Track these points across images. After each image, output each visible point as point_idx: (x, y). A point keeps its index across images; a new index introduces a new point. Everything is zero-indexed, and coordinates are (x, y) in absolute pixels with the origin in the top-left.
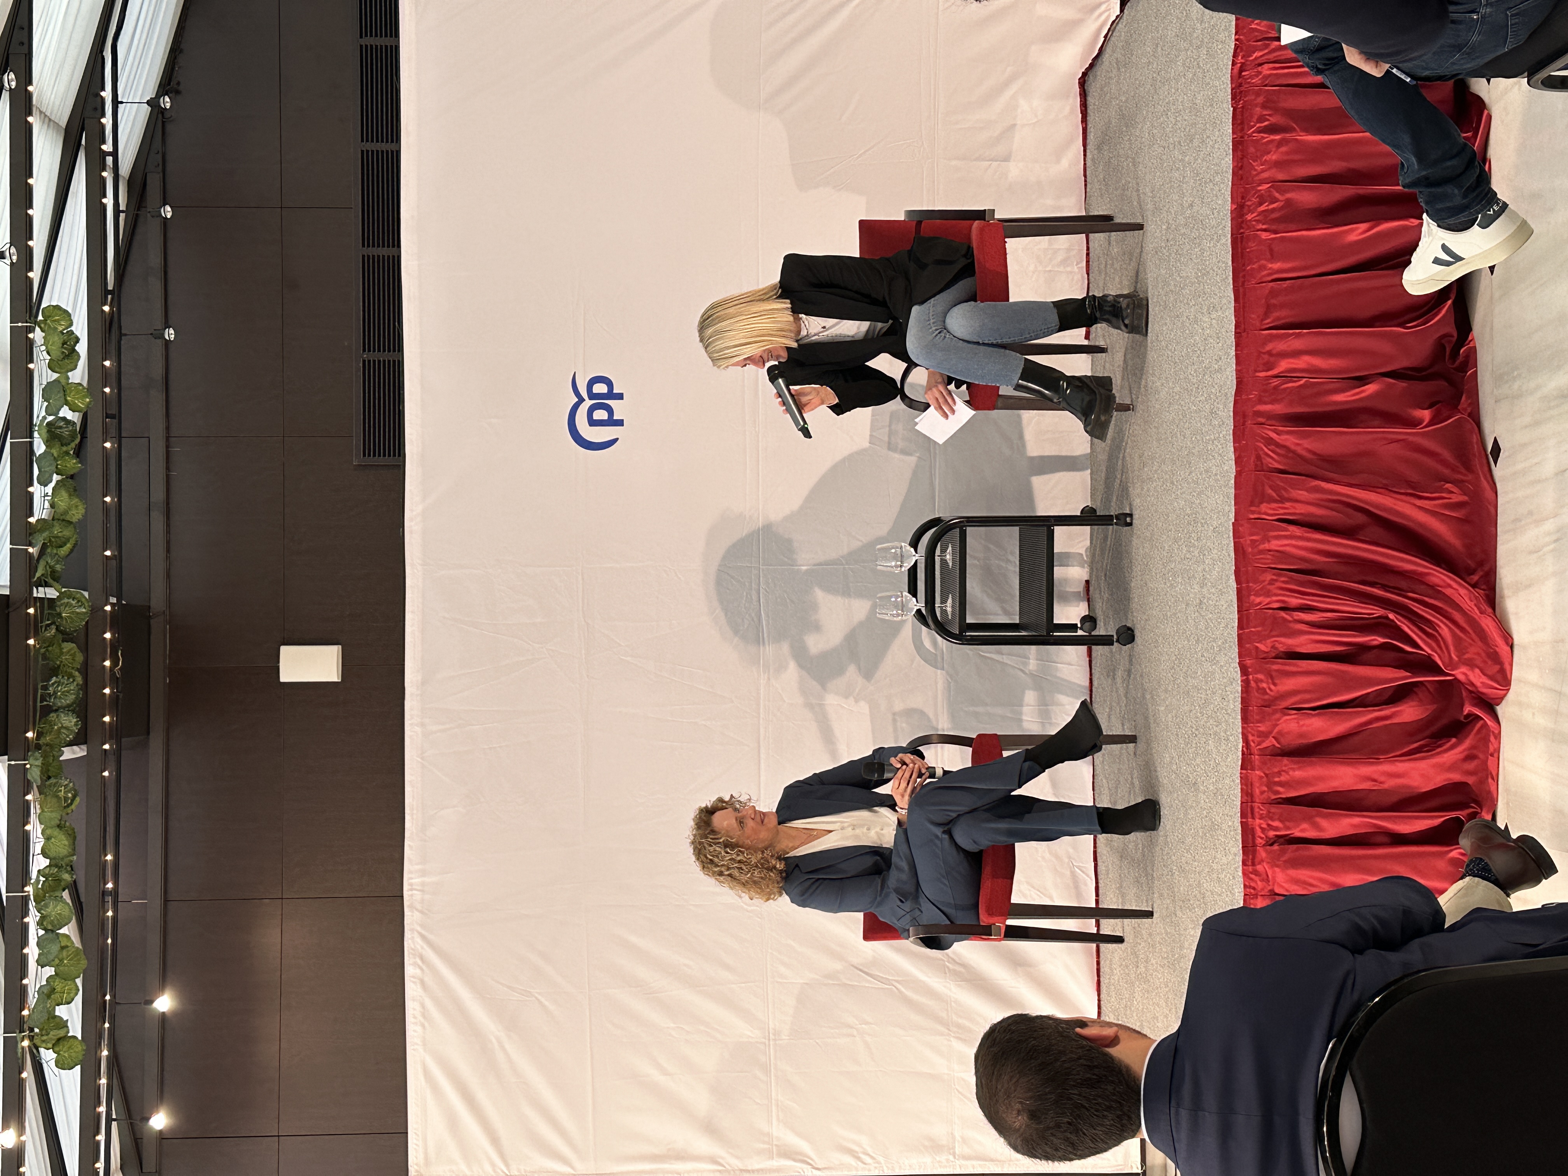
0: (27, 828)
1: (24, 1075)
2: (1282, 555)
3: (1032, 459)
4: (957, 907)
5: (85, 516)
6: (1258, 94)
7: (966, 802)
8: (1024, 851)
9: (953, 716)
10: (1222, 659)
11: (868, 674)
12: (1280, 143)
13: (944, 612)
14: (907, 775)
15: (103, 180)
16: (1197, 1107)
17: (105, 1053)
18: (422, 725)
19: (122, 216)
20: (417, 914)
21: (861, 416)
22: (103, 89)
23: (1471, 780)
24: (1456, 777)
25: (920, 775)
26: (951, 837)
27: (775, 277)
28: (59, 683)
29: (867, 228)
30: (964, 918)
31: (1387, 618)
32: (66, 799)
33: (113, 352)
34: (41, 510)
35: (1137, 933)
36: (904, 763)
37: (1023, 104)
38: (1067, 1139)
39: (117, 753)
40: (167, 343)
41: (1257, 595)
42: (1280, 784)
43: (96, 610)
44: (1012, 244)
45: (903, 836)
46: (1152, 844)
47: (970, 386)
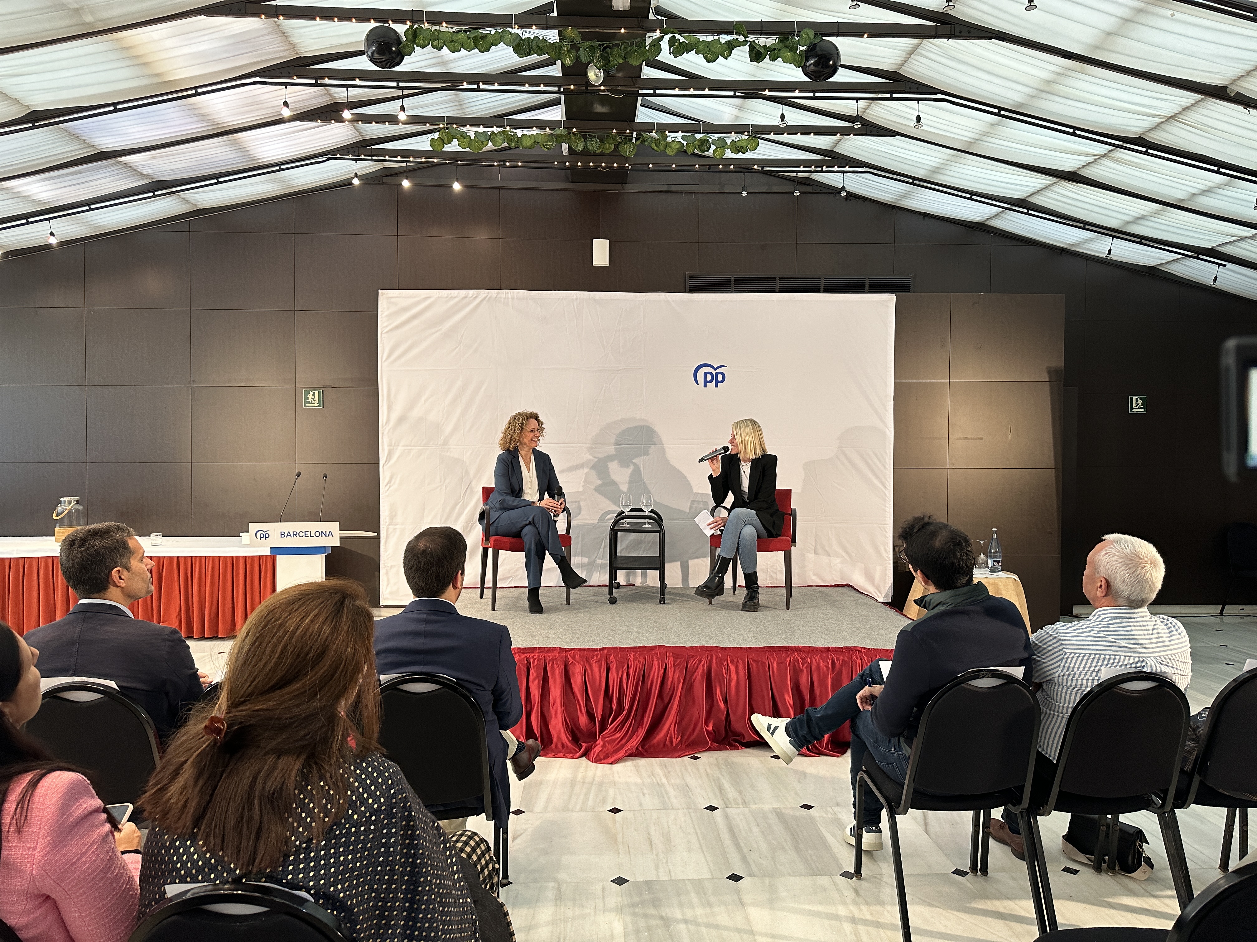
0: (535, 128)
1: (428, 125)
2: (651, 666)
3: (688, 562)
4: (497, 527)
5: (668, 156)
6: (849, 658)
7: (543, 532)
8: (521, 556)
9: (578, 526)
10: (606, 640)
11: (597, 489)
12: (827, 667)
13: (623, 523)
14: (555, 505)
15: (810, 167)
16: (427, 622)
17: (435, 161)
18: (577, 299)
19: (795, 174)
20: (495, 295)
21: (707, 489)
22: (850, 167)
23: (553, 746)
24: (555, 740)
25: (555, 511)
26: (526, 525)
27: (769, 452)
28: (597, 143)
29: (787, 493)
30: (492, 529)
31: (624, 711)
32: (547, 145)
33: (738, 170)
34: (671, 137)
35: (484, 604)
36: (561, 504)
37: (839, 560)
38: (413, 566)
39: (565, 168)
40: (741, 193)
41: (634, 655)
42: (553, 664)
43: (627, 159)
44: (781, 554)
45: (527, 504)
46: (524, 610)
47: (721, 535)
